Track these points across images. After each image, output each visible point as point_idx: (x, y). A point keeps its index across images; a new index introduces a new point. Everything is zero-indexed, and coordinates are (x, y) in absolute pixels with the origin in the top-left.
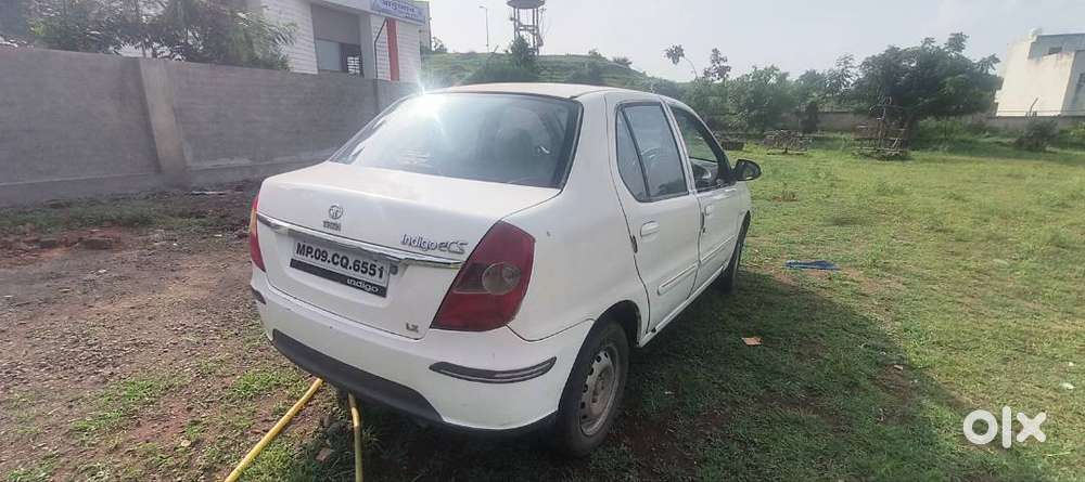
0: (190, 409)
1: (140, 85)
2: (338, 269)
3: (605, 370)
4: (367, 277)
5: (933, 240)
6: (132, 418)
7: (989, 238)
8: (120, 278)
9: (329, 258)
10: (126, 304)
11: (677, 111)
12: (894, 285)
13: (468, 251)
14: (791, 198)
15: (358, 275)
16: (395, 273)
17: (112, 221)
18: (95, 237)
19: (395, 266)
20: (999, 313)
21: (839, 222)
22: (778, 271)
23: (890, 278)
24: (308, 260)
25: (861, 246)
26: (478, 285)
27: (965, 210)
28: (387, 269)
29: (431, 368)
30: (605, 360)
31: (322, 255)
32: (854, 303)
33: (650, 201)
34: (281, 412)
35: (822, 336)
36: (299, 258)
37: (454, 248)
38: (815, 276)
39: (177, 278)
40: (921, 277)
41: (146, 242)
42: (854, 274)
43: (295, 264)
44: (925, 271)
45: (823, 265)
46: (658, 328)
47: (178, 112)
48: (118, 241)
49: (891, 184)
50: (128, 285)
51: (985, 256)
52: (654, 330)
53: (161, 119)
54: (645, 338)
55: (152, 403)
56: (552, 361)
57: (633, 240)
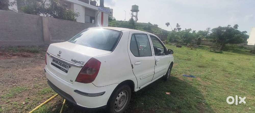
0: (29, 95)
1: (42, 22)
2: (59, 66)
3: (123, 96)
4: (64, 68)
5: (222, 73)
6: (15, 96)
7: (237, 74)
8: (26, 64)
9: (58, 63)
10: (25, 70)
11: (151, 36)
12: (209, 83)
13: (85, 64)
14: (189, 60)
15: (63, 67)
16: (70, 68)
17: (30, 51)
18: (25, 54)
19: (70, 66)
20: (235, 93)
21: (200, 67)
22: (180, 77)
23: (208, 81)
24: (54, 63)
25: (203, 73)
26: (86, 72)
27: (233, 66)
28: (68, 66)
29: (74, 91)
30: (123, 94)
31: (57, 62)
32: (197, 87)
33: (140, 57)
34: (49, 98)
35: (186, 94)
36: (53, 62)
37: (82, 63)
38: (189, 79)
39: (39, 65)
40: (216, 82)
41: (36, 56)
42: (199, 79)
43: (52, 64)
44: (218, 81)
45: (192, 76)
46: (142, 87)
47: (50, 29)
48: (29, 56)
49: (215, 59)
50: (28, 66)
51: (235, 78)
52: (140, 88)
53: (46, 30)
54: (136, 90)
55: (21, 93)
56: (104, 93)
57: (132, 65)
